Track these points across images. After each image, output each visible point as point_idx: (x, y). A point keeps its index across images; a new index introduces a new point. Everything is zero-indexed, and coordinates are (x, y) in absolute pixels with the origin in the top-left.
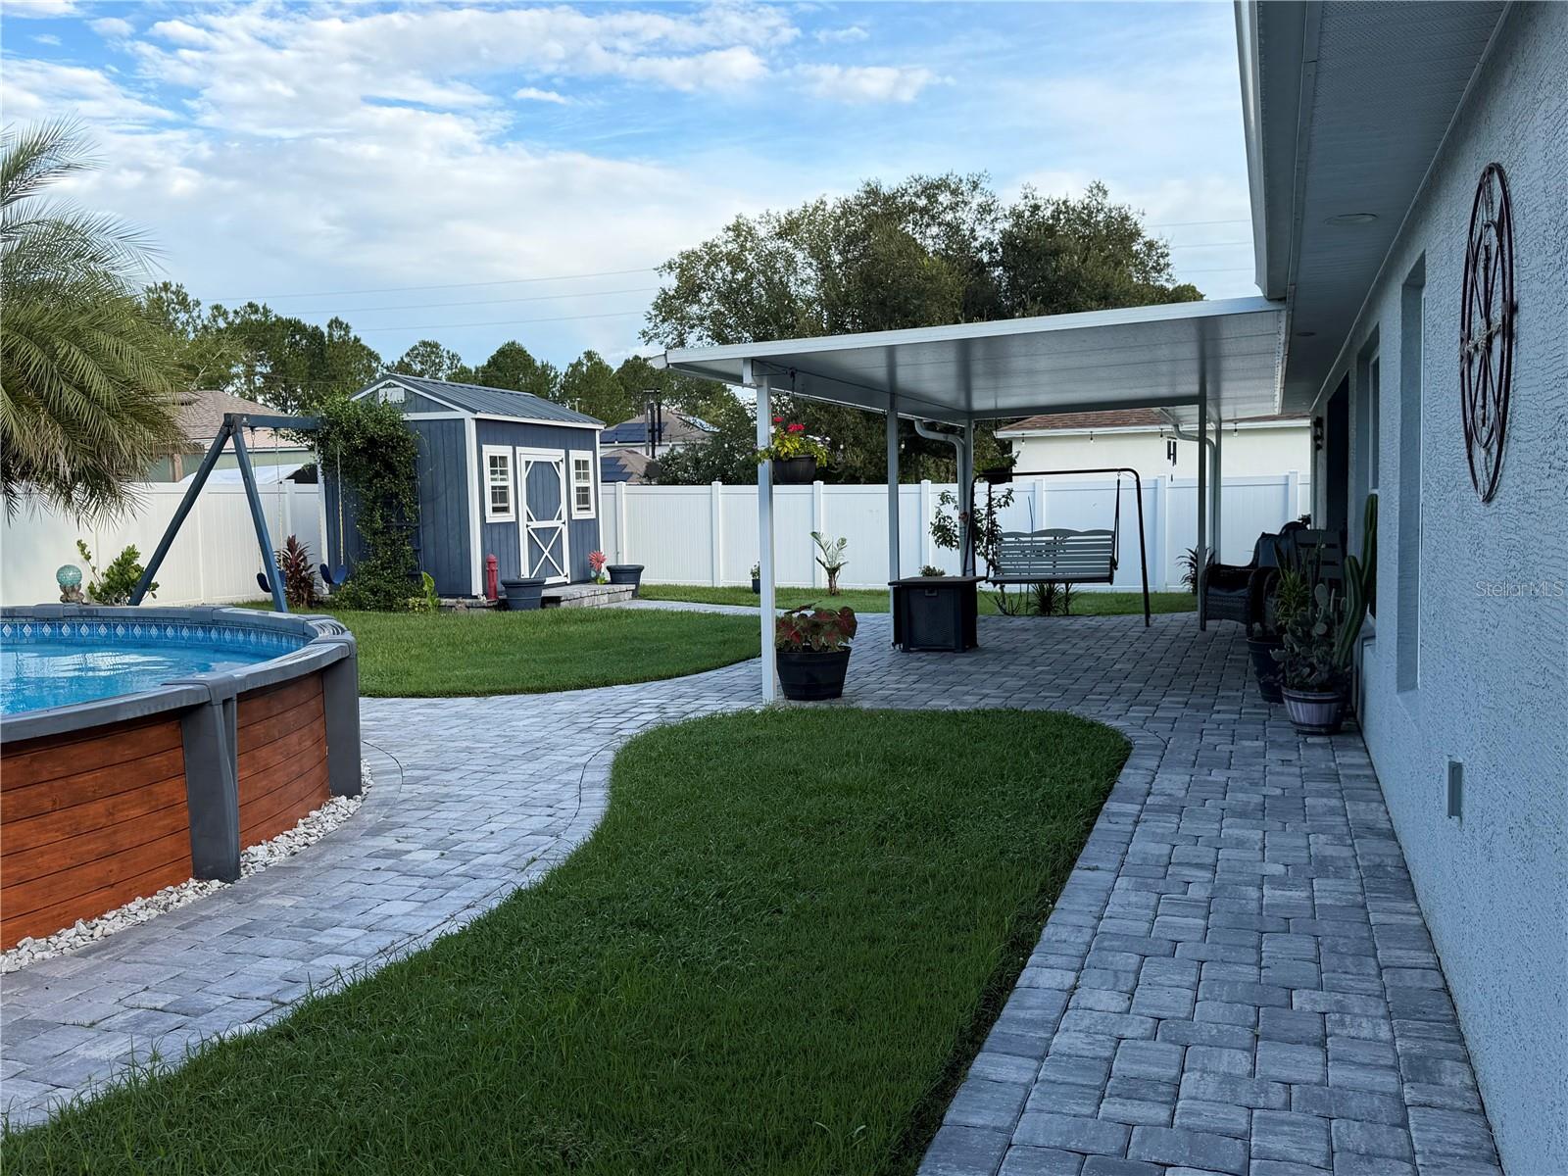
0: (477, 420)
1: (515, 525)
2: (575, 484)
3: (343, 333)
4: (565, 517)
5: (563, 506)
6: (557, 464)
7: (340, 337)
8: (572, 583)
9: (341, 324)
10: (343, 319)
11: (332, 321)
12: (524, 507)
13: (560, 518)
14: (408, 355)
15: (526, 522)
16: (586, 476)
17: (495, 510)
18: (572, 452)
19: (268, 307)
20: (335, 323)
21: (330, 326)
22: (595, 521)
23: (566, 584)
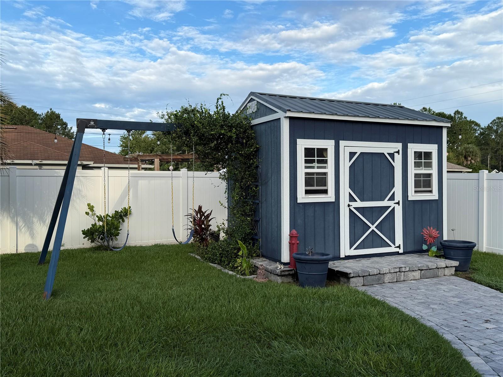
0: (291, 118)
1: (336, 205)
2: (412, 171)
3: (460, 116)
4: (399, 197)
5: (398, 189)
6: (392, 155)
7: (458, 117)
8: (404, 253)
9: (460, 112)
10: (460, 110)
11: (456, 112)
12: (345, 190)
13: (392, 198)
14: (491, 123)
15: (347, 202)
16: (429, 165)
17: (307, 192)
18: (410, 145)
19: (431, 108)
20: (457, 112)
21: (455, 114)
22: (439, 203)
23: (397, 253)
